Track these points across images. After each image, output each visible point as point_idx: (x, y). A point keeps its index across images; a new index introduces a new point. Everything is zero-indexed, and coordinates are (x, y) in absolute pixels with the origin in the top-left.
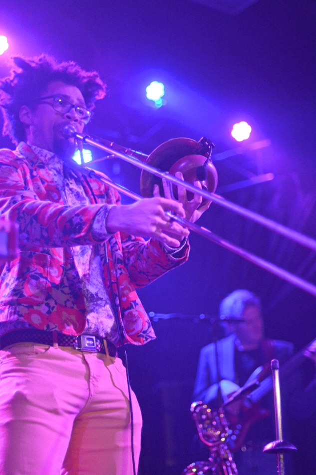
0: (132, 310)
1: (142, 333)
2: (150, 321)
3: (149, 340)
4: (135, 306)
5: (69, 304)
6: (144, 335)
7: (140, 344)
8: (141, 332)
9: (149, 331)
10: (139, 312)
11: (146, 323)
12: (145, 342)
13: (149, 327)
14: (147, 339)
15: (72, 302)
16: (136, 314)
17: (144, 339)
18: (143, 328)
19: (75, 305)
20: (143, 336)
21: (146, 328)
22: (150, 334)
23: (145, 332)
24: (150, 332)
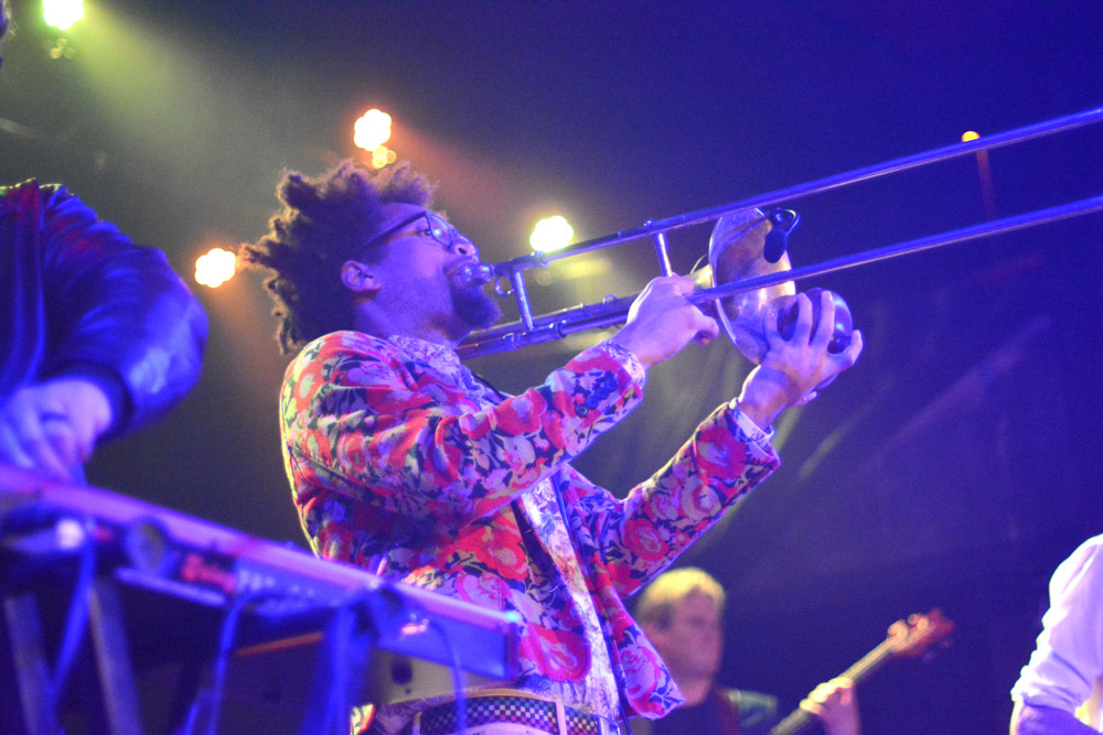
0: (630, 648)
1: (656, 694)
2: (666, 668)
3: (674, 706)
4: (635, 637)
5: (548, 623)
6: (661, 697)
7: (657, 716)
8: (654, 691)
9: (669, 688)
10: (644, 649)
11: (662, 673)
12: (667, 712)
13: (667, 680)
14: (668, 705)
15: (553, 617)
16: (640, 653)
17: (663, 705)
18: (656, 683)
19: (560, 622)
20: (660, 700)
21: (662, 682)
22: (672, 695)
23: (662, 691)
24: (671, 690)
